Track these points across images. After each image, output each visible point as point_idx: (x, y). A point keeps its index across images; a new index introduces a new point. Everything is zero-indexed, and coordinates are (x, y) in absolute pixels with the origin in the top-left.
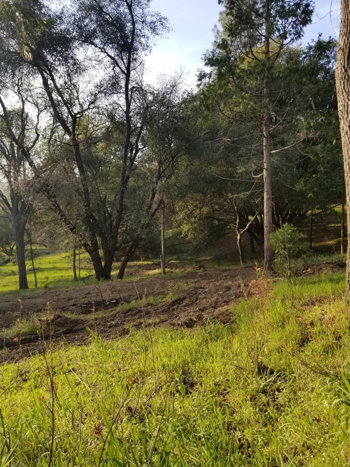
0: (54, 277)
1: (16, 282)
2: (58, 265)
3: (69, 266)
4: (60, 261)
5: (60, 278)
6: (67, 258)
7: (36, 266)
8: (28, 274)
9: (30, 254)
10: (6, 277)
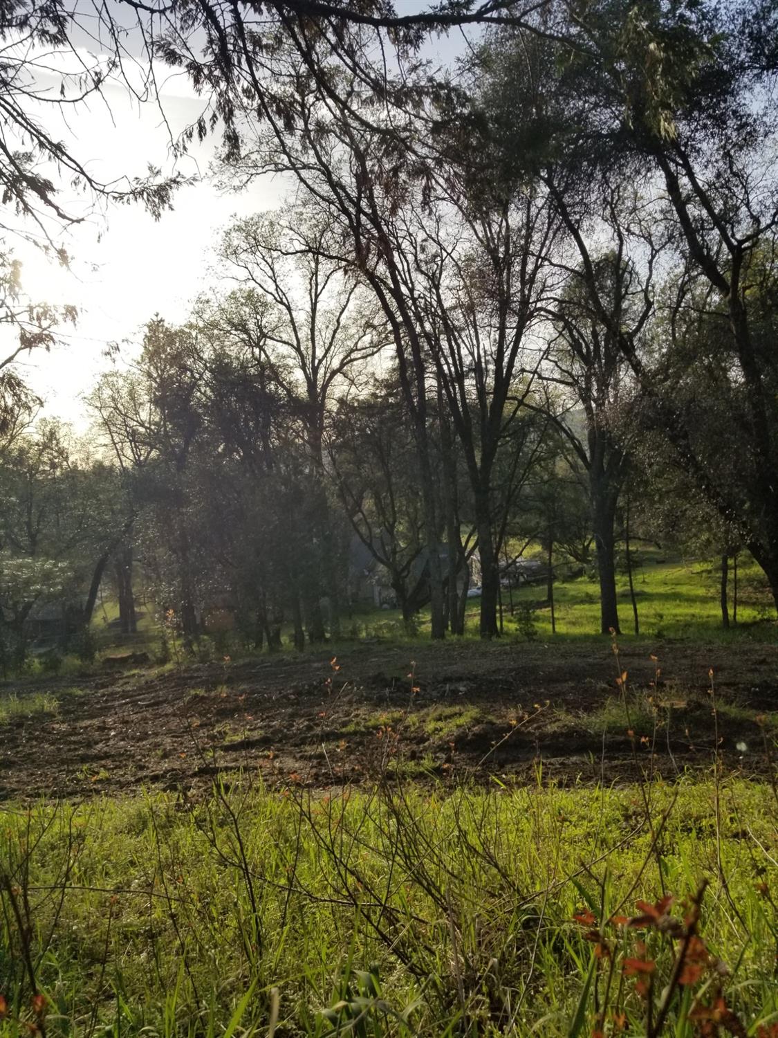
0: (676, 615)
1: (595, 618)
2: (683, 589)
3: (710, 595)
4: (689, 580)
5: (688, 618)
6: (704, 575)
7: (638, 588)
8: (621, 603)
9: (624, 561)
10: (576, 607)
